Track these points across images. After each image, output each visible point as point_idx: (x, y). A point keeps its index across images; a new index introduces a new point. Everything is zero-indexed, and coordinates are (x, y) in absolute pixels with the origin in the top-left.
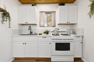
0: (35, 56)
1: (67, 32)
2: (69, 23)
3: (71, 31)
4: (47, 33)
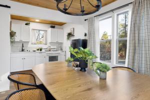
1: (56, 49)
2: (57, 42)
3: (60, 48)
4: (41, 50)
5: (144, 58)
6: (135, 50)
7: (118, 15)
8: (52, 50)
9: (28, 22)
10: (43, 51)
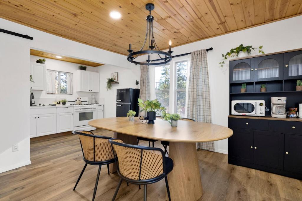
0: (53, 132)
1: (88, 101)
2: (91, 91)
3: (94, 101)
4: (64, 103)
5: (201, 113)
6: (194, 101)
7: (176, 63)
8: (83, 103)
9: (42, 59)
10: (67, 104)
